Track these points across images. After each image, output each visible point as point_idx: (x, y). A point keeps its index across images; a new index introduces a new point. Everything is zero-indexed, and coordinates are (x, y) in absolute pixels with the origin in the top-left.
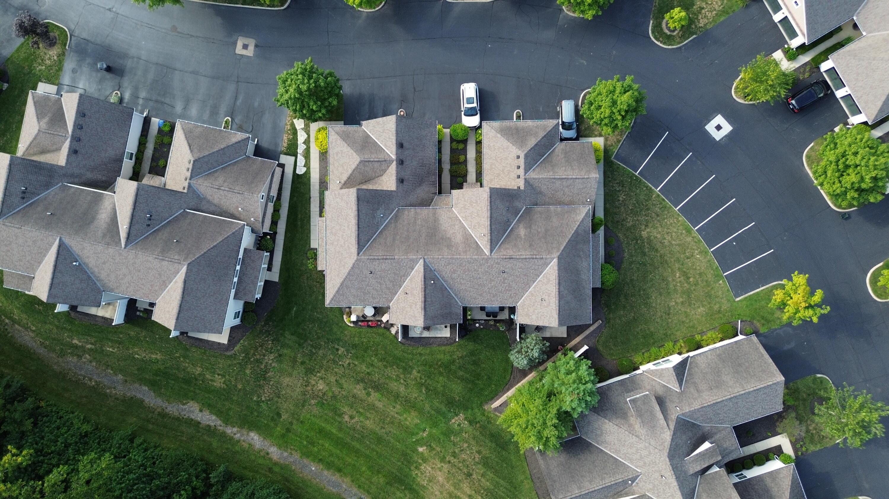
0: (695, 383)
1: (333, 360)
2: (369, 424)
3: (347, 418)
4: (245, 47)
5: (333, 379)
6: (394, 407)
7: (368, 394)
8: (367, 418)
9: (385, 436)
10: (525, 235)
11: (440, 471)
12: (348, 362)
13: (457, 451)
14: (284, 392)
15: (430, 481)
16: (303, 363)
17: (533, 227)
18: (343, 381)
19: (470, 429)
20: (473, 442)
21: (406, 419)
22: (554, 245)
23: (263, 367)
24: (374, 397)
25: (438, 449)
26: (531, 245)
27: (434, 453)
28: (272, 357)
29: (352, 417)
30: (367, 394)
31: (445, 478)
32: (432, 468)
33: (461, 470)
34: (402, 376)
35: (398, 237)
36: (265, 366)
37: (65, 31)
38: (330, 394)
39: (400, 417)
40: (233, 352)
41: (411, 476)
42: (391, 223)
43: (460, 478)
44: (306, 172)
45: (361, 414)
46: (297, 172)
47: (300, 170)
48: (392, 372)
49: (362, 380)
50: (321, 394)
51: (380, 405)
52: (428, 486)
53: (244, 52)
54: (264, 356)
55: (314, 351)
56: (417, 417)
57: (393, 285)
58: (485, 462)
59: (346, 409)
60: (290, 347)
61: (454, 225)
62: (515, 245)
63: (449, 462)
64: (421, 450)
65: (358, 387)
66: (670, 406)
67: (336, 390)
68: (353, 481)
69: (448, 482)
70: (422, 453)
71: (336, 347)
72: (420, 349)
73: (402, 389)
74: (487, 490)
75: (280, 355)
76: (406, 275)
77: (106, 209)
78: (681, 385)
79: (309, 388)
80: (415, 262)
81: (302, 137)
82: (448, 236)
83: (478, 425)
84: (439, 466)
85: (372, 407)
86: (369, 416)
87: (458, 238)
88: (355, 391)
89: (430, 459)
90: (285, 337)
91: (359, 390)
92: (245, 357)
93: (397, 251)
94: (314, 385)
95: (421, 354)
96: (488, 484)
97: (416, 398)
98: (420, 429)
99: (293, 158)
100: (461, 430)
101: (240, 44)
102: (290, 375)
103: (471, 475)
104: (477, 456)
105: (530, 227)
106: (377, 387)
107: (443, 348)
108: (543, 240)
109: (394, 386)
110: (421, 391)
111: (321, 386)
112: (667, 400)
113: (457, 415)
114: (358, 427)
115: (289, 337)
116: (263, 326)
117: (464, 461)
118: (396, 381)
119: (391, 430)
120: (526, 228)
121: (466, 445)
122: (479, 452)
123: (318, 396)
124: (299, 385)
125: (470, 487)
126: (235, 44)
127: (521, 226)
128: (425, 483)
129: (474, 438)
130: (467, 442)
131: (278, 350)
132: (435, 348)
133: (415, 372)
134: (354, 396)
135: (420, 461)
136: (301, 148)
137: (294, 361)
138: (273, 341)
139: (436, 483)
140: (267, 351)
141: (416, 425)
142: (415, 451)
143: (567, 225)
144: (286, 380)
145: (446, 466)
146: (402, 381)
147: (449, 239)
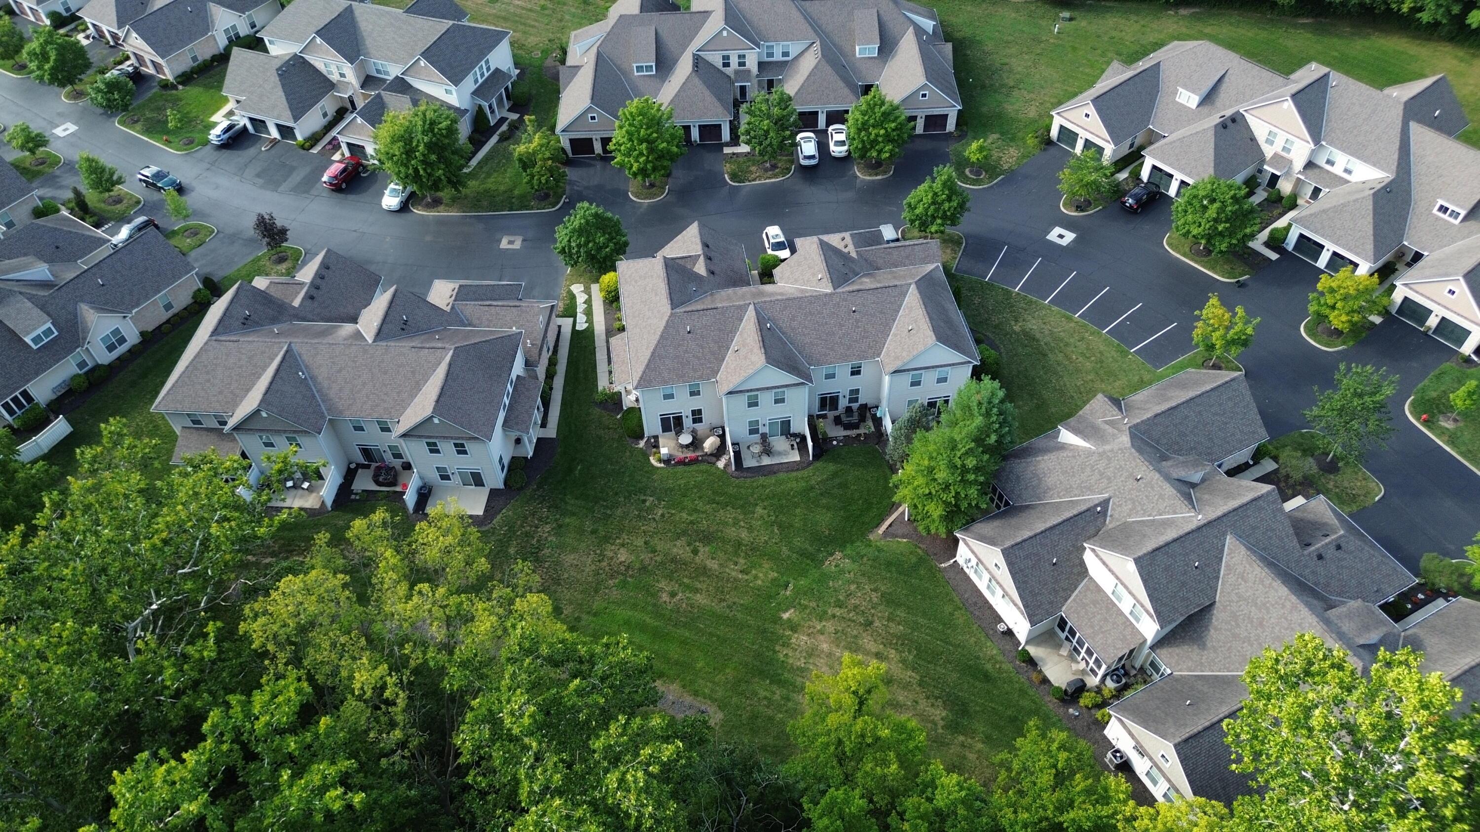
0: (1137, 408)
1: (639, 516)
2: (701, 599)
3: (665, 597)
4: (511, 242)
5: (640, 542)
6: (736, 564)
7: (695, 552)
8: (696, 591)
9: (728, 611)
11: (822, 634)
12: (660, 512)
13: (841, 598)
14: (566, 576)
15: (810, 655)
16: (594, 532)
18: (655, 541)
19: (855, 566)
20: (864, 580)
21: (756, 577)
23: (534, 542)
24: (705, 556)
25: (813, 604)
26: (880, 283)
27: (808, 611)
28: (548, 528)
29: (673, 595)
30: (692, 552)
31: (832, 642)
32: (809, 635)
33: (854, 621)
34: (741, 517)
36: (538, 541)
37: (300, 250)
38: (638, 565)
39: (746, 577)
40: (491, 525)
41: (777, 661)
42: (707, 297)
43: (855, 632)
44: (588, 326)
45: (687, 587)
46: (577, 329)
47: (581, 326)
48: (729, 515)
49: (684, 533)
50: (623, 568)
51: (713, 565)
52: (807, 666)
53: (510, 247)
54: (537, 527)
55: (609, 512)
56: (772, 569)
57: (719, 347)
58: (889, 600)
59: (662, 584)
60: (574, 514)
62: (862, 285)
63: (834, 616)
64: (786, 616)
65: (678, 543)
67: (646, 557)
68: (684, 687)
69: (838, 646)
70: (789, 619)
71: (643, 498)
72: (762, 480)
73: (744, 534)
74: (901, 637)
75: (560, 526)
76: (733, 331)
77: (347, 330)
78: (1121, 411)
79: (605, 564)
80: (743, 309)
81: (581, 298)
83: (865, 559)
84: (819, 628)
85: (704, 571)
86: (699, 586)
88: (675, 550)
89: (802, 623)
90: (566, 503)
91: (680, 549)
92: (509, 530)
93: (719, 304)
94: (612, 558)
95: (763, 486)
96: (901, 628)
97: (766, 542)
98: (779, 586)
99: (571, 319)
100: (842, 572)
101: (504, 242)
102: (574, 550)
103: (871, 623)
104: (874, 595)
106: (707, 538)
107: (794, 474)
108: (893, 279)
109: (731, 532)
110: (772, 531)
111: (623, 556)
113: (832, 554)
114: (684, 605)
115: (572, 502)
116: (535, 490)
117: (856, 607)
118: (735, 524)
119: (736, 600)
121: (853, 587)
122: (875, 590)
123: (618, 573)
124: (589, 562)
125: (875, 641)
126: (499, 243)
127: (864, 279)
128: (801, 663)
129: (863, 575)
130: (853, 582)
131: (556, 520)
132: (782, 476)
133: (759, 510)
134: (674, 560)
135: (788, 633)
136: (581, 308)
137: (581, 531)
138: (549, 507)
139: (819, 656)
140: (540, 520)
141: (774, 580)
142: (777, 620)
144: (569, 559)
145: (830, 626)
146: (742, 524)
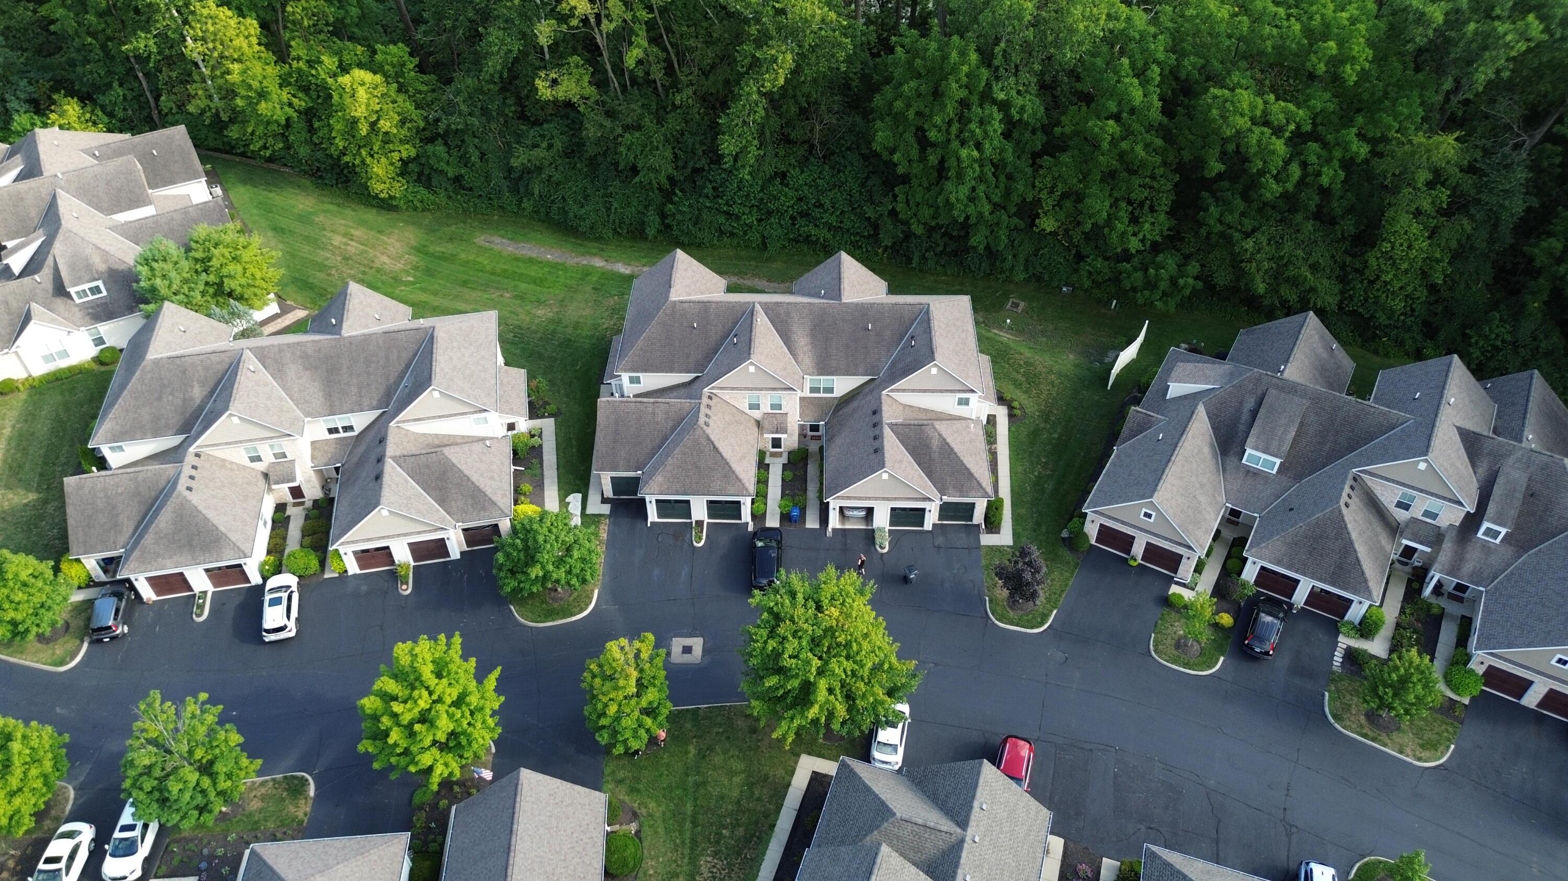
0: (9, 313)
4: (687, 650)
10: (192, 387)
17: (179, 402)
22: (149, 376)
26: (184, 372)
35: (381, 362)
37: (999, 620)
42: (395, 383)
44: (566, 496)
46: (580, 495)
47: (575, 500)
53: (688, 641)
61: (300, 391)
62: (206, 369)
66: (49, 285)
77: (804, 353)
78: (29, 310)
82: (308, 373)
87: (293, 370)
93: (381, 341)
99: (589, 511)
101: (698, 650)
105: (184, 400)
108: (166, 382)
112: (51, 291)
120: (191, 399)
126: (705, 651)
127: (198, 401)
143: (127, 411)
147: (306, 369)
